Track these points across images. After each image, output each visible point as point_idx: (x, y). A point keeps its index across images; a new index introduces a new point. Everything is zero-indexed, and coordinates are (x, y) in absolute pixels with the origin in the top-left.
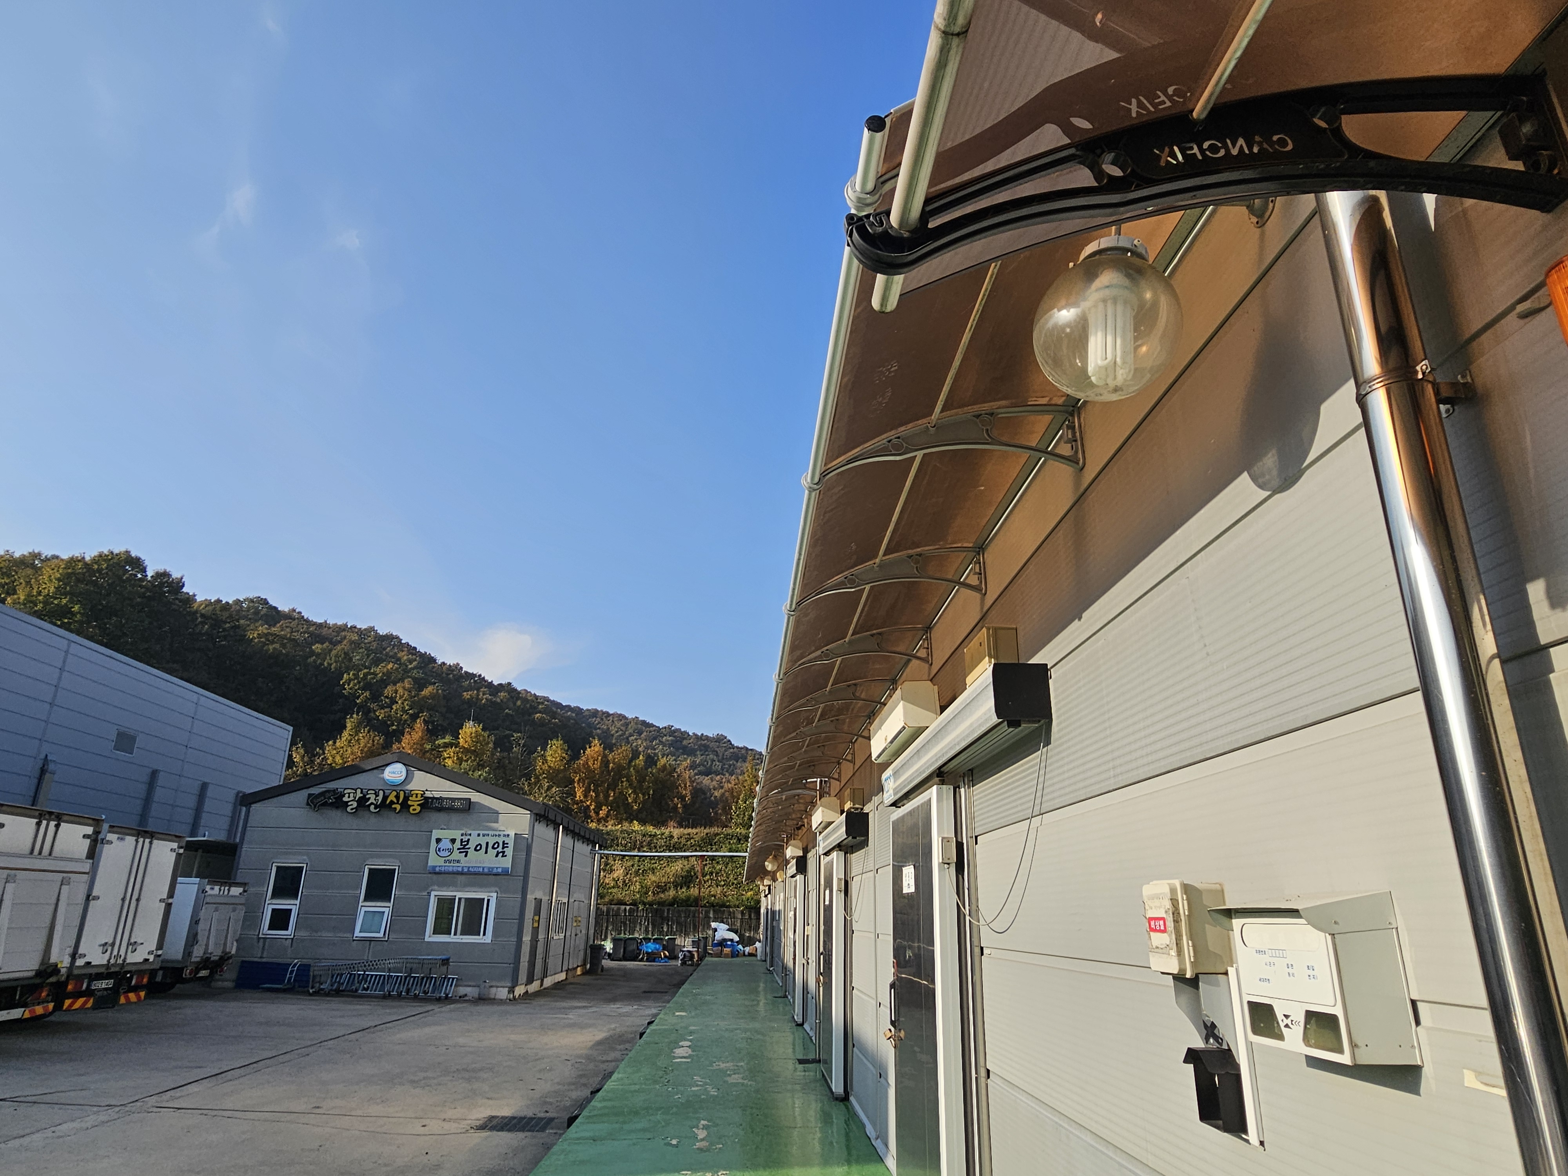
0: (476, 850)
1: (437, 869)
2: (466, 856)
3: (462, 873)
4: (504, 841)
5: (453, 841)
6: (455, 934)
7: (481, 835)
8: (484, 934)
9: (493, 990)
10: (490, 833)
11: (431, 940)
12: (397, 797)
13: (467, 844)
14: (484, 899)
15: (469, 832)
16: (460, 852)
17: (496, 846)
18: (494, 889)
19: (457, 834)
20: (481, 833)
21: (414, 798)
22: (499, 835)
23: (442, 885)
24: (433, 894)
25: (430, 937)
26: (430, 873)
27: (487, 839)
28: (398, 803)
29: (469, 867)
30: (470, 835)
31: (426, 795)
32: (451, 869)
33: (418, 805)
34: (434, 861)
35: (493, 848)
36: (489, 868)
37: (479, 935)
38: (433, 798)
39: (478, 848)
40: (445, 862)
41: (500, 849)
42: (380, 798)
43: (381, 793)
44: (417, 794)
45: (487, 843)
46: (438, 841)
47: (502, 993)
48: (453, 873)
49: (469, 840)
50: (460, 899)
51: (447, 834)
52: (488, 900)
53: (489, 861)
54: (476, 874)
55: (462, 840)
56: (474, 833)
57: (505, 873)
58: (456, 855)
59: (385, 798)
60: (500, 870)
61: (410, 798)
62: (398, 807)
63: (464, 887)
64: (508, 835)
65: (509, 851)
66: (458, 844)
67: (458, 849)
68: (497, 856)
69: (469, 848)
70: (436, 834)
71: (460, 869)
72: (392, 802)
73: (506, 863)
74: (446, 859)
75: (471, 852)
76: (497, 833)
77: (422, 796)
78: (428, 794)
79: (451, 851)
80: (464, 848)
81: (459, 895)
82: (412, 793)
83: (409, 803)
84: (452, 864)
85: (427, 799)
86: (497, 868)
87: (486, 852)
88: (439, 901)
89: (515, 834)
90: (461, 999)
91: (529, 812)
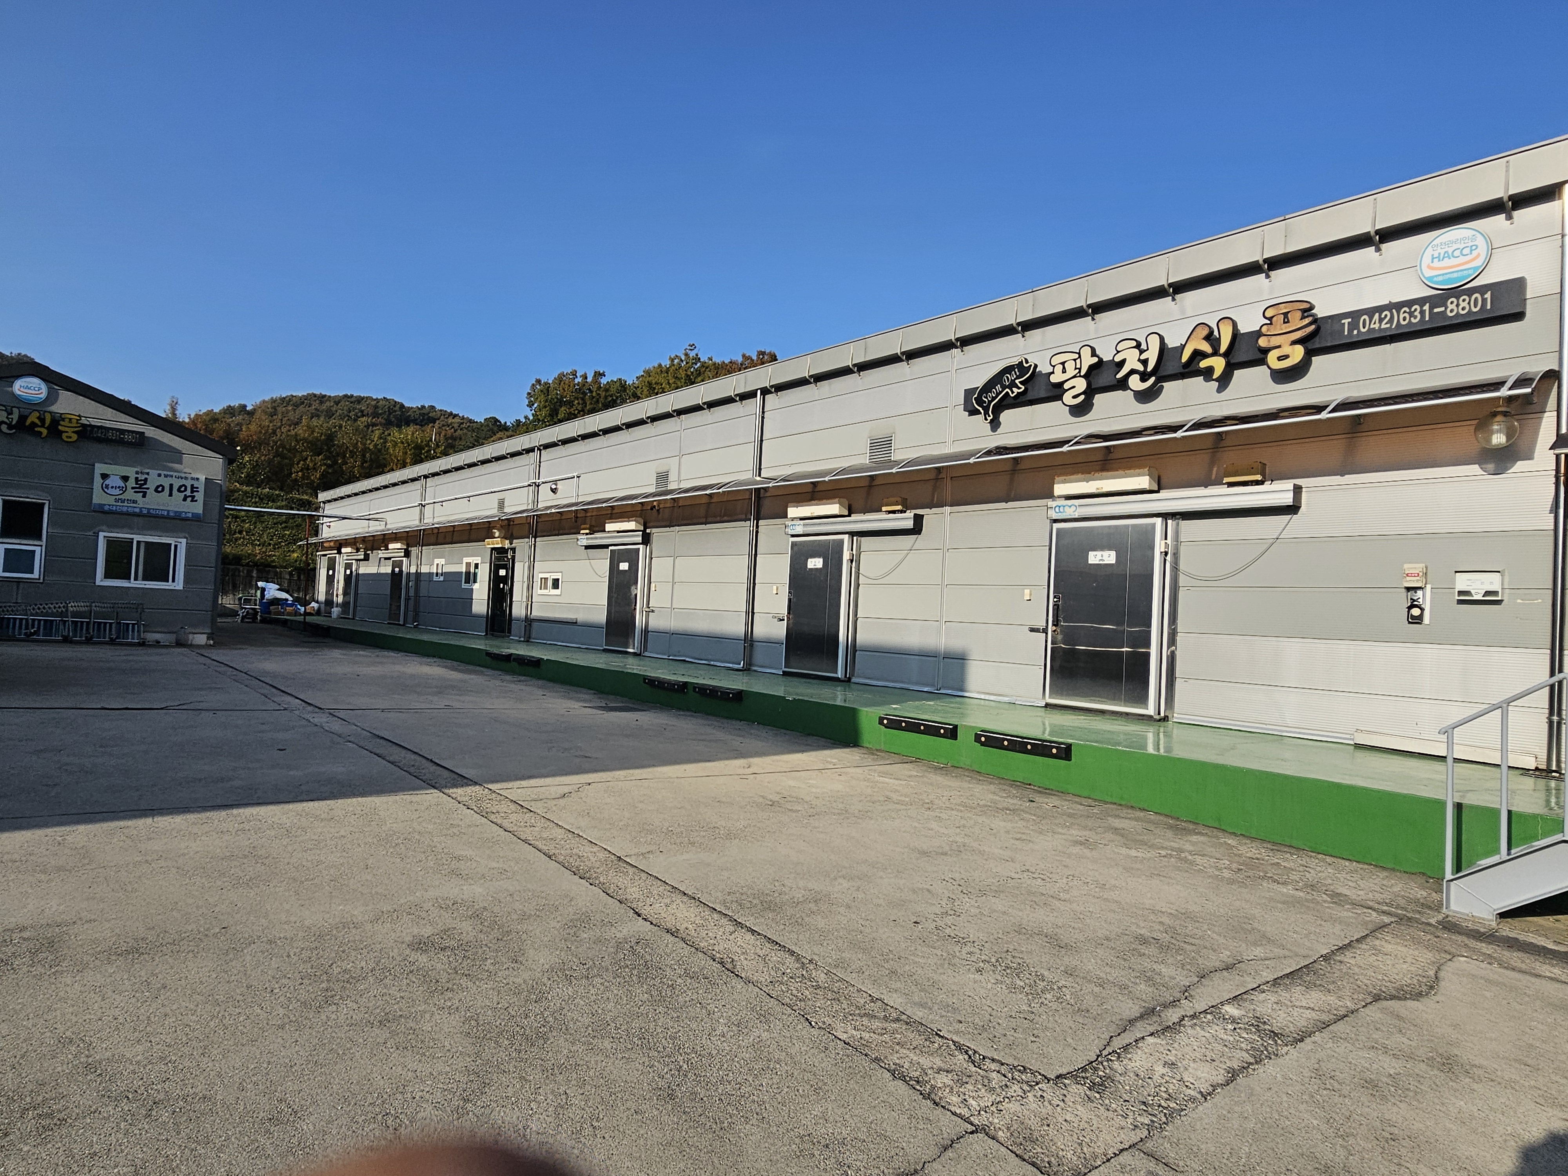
0: (156, 490)
1: (106, 508)
2: (144, 496)
3: (139, 515)
4: (192, 485)
5: (125, 479)
6: (136, 579)
7: (163, 476)
8: (173, 581)
9: (191, 636)
10: (175, 474)
11: (102, 584)
12: (42, 420)
13: (145, 484)
14: (171, 544)
15: (147, 471)
16: (135, 492)
17: (183, 489)
18: (184, 534)
19: (130, 472)
20: (163, 473)
21: (66, 423)
22: (186, 478)
23: (112, 527)
24: (101, 535)
25: (100, 580)
26: (94, 511)
27: (169, 481)
28: (43, 426)
29: (149, 509)
30: (148, 474)
31: (81, 422)
32: (125, 509)
33: (73, 432)
34: (99, 497)
35: (179, 490)
36: (176, 512)
37: (168, 581)
38: (90, 426)
39: (160, 489)
40: (116, 501)
41: (188, 493)
42: (15, 417)
43: (15, 411)
44: (70, 419)
45: (171, 485)
46: (104, 476)
47: (201, 639)
48: (128, 514)
49: (146, 479)
50: (139, 542)
51: (116, 471)
52: (176, 546)
53: (176, 504)
54: (156, 516)
55: (137, 478)
56: (154, 473)
57: (196, 518)
58: (130, 494)
59: (23, 418)
60: (190, 515)
61: (62, 423)
62: (45, 432)
63: (141, 530)
64: (198, 479)
65: (200, 496)
66: (131, 483)
67: (133, 488)
68: (185, 499)
69: (148, 489)
70: (99, 468)
71: (137, 510)
72: (33, 424)
73: (198, 508)
74: (117, 497)
75: (151, 492)
76: (183, 475)
77: (77, 423)
78: (84, 421)
79: (124, 490)
80: (141, 486)
81: (137, 538)
82: (63, 416)
83: (60, 428)
84: (126, 504)
85: (83, 425)
86: (186, 513)
87: (171, 495)
88: (110, 543)
89: (206, 478)
90: (157, 644)
91: (221, 457)
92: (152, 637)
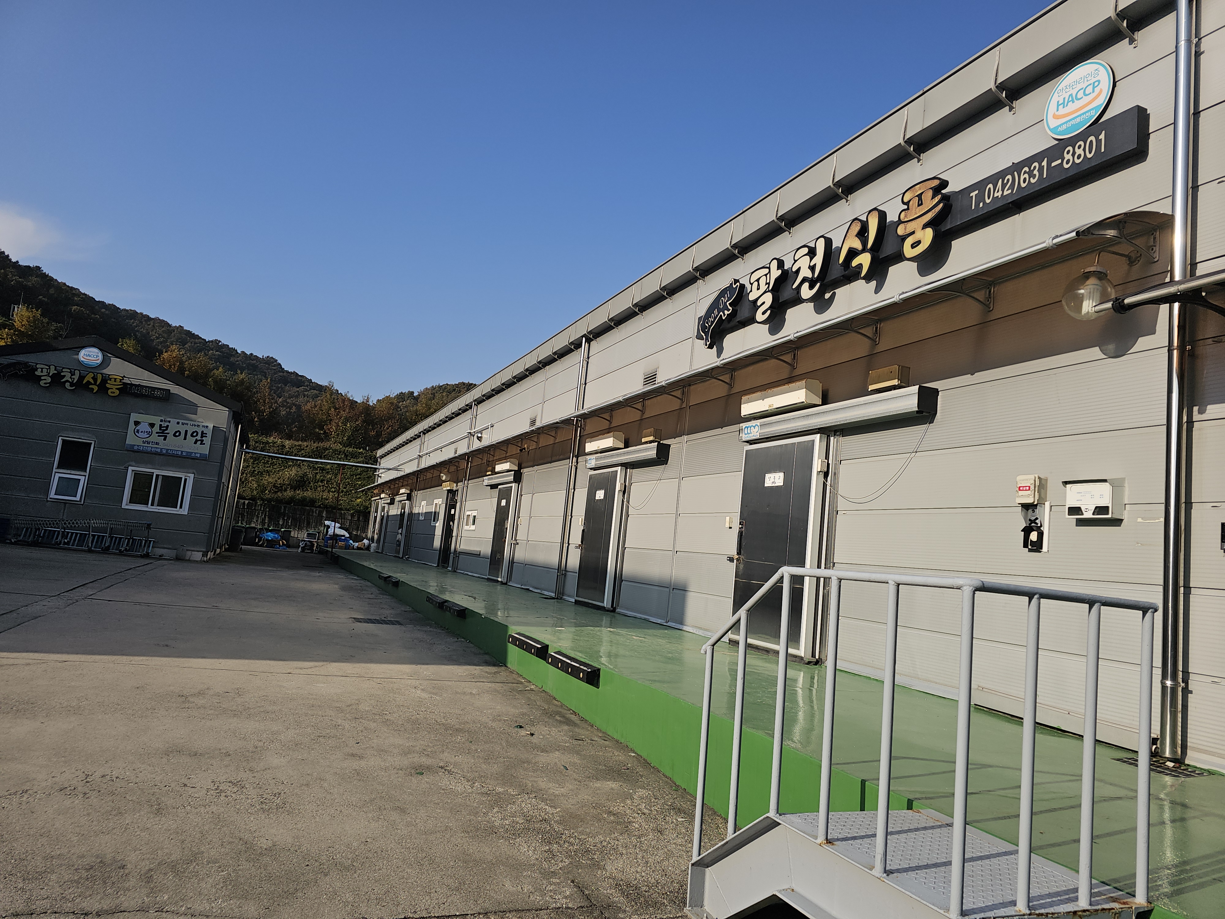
0: (175, 435)
1: (136, 448)
2: (165, 439)
3: (160, 454)
4: (202, 432)
5: (152, 425)
6: (152, 505)
7: (181, 424)
8: (181, 507)
9: (189, 553)
10: (192, 423)
11: (127, 507)
12: (96, 379)
13: (167, 429)
14: (181, 478)
15: (169, 419)
16: (159, 436)
17: (195, 434)
18: (191, 471)
19: (156, 420)
20: (181, 421)
21: (112, 382)
22: (198, 426)
23: (139, 463)
24: (130, 468)
25: (125, 504)
26: (128, 451)
27: (185, 427)
28: (95, 384)
29: (167, 450)
30: (169, 422)
31: (123, 381)
32: (149, 449)
33: (116, 389)
34: (131, 439)
35: (192, 435)
36: (187, 452)
37: (176, 508)
38: (132, 385)
39: (177, 434)
40: (144, 442)
41: (199, 438)
42: (76, 377)
43: (77, 373)
44: (115, 379)
45: (186, 431)
46: (137, 423)
47: (198, 556)
48: (151, 453)
49: (168, 426)
50: (157, 476)
51: (145, 419)
52: (186, 480)
53: (189, 446)
54: (173, 456)
55: (161, 425)
56: (174, 421)
57: (203, 458)
58: (155, 438)
59: (82, 378)
60: (198, 455)
61: (109, 381)
62: (96, 388)
63: (160, 467)
64: (207, 427)
65: (207, 440)
66: (156, 429)
67: (157, 433)
68: (195, 443)
69: (168, 433)
70: (134, 417)
71: (159, 450)
72: (89, 383)
73: (205, 449)
74: (144, 440)
75: (170, 437)
76: (196, 424)
77: (120, 382)
78: (126, 381)
79: (150, 434)
80: (163, 432)
81: (156, 472)
82: (111, 377)
83: (108, 385)
84: (150, 445)
85: (125, 384)
86: (195, 453)
87: (185, 439)
88: (137, 475)
89: (214, 426)
90: (161, 557)
91: (228, 410)
92: (159, 551)
